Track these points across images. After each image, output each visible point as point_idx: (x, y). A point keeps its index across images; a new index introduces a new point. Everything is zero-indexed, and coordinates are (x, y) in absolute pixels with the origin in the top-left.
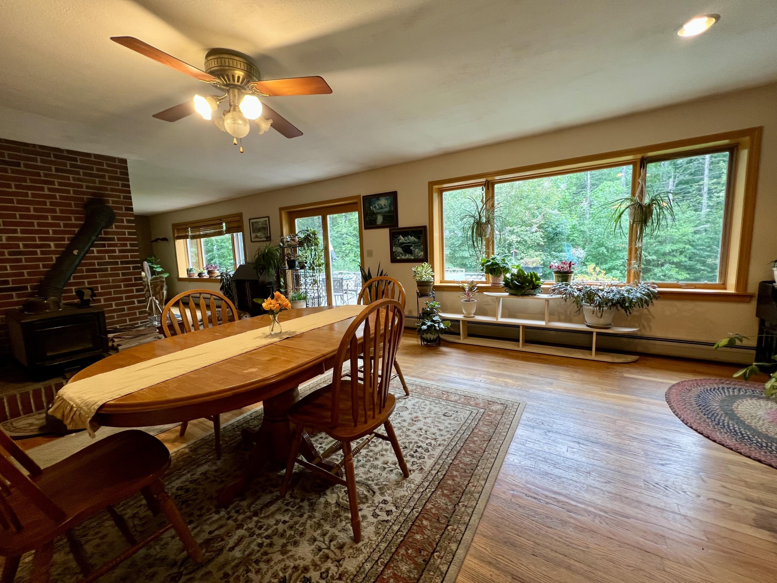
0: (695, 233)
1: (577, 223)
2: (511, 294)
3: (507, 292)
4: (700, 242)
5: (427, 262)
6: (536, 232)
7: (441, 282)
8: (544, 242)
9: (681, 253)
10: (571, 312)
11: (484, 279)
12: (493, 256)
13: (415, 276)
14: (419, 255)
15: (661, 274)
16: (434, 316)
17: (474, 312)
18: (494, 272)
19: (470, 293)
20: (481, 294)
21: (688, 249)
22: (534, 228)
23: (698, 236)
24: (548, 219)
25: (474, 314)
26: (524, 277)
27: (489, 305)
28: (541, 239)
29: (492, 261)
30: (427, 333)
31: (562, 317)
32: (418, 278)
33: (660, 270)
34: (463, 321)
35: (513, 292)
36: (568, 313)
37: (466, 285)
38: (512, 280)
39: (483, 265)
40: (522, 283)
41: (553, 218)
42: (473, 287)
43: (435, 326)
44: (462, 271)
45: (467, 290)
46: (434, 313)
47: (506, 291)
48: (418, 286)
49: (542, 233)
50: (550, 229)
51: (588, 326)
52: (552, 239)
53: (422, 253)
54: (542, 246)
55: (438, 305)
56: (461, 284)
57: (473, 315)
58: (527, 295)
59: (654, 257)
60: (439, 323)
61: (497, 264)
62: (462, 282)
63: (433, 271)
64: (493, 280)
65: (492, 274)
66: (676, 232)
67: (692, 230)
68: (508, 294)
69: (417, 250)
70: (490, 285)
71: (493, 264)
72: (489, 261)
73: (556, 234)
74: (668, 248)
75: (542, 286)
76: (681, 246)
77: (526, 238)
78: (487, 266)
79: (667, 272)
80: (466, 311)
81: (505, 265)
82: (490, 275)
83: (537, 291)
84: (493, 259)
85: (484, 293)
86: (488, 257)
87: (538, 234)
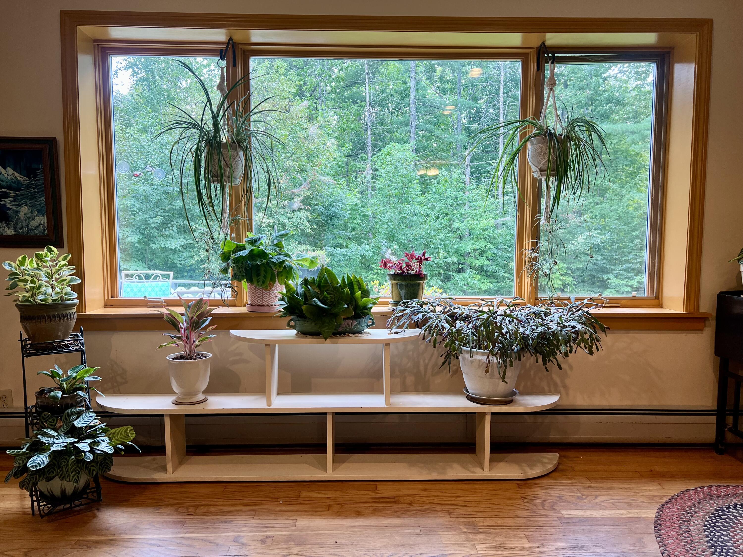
0: (496, 226)
1: (359, 202)
2: (303, 333)
3: (294, 327)
4: (501, 240)
5: (59, 246)
6: (300, 210)
7: (106, 305)
8: (313, 229)
9: (482, 253)
10: (426, 366)
11: (228, 294)
12: (251, 235)
13: (14, 286)
14: (33, 223)
15: (463, 283)
16: (79, 414)
17: (204, 386)
18: (258, 275)
19: (194, 336)
20: (222, 333)
21: (489, 249)
22: (297, 204)
23: (498, 231)
24: (317, 190)
25: (205, 392)
26: (336, 289)
27: (246, 362)
28: (307, 224)
29: (249, 248)
30: (49, 479)
31: (410, 379)
32: (20, 295)
33: (461, 277)
34: (174, 417)
35: (309, 326)
36: (422, 368)
37: (181, 310)
38: (306, 297)
39: (225, 257)
40: (332, 305)
41: (325, 191)
42: (202, 316)
43: (79, 451)
44: (168, 276)
45: (183, 323)
46: (77, 404)
47: (289, 326)
48: (23, 319)
49: (308, 213)
50: (320, 208)
51: (471, 399)
52: (324, 225)
53: (43, 219)
54: (308, 236)
55: (93, 375)
56: (164, 311)
57: (201, 397)
58: (343, 334)
59: (455, 259)
60: (93, 436)
61: (263, 254)
62: (170, 303)
63: (80, 273)
64: (254, 296)
65: (250, 280)
66: (477, 224)
67: (492, 222)
68: (294, 332)
69: (24, 210)
70: (244, 310)
71: (252, 255)
72: (244, 248)
73: (331, 217)
74: (468, 246)
75: (375, 309)
76: (482, 244)
77: (285, 220)
78: (236, 261)
79: (469, 280)
80: (180, 385)
81: (282, 258)
82: (245, 284)
83: (365, 321)
84: (253, 242)
85: (232, 332)
86: (238, 238)
87: (303, 214)
